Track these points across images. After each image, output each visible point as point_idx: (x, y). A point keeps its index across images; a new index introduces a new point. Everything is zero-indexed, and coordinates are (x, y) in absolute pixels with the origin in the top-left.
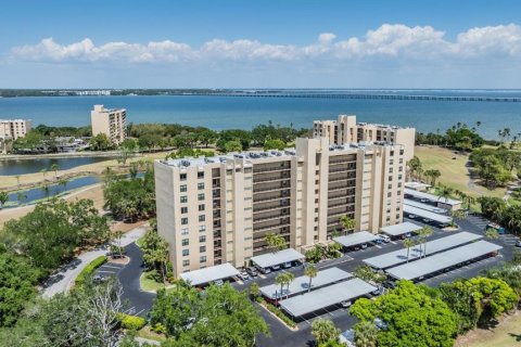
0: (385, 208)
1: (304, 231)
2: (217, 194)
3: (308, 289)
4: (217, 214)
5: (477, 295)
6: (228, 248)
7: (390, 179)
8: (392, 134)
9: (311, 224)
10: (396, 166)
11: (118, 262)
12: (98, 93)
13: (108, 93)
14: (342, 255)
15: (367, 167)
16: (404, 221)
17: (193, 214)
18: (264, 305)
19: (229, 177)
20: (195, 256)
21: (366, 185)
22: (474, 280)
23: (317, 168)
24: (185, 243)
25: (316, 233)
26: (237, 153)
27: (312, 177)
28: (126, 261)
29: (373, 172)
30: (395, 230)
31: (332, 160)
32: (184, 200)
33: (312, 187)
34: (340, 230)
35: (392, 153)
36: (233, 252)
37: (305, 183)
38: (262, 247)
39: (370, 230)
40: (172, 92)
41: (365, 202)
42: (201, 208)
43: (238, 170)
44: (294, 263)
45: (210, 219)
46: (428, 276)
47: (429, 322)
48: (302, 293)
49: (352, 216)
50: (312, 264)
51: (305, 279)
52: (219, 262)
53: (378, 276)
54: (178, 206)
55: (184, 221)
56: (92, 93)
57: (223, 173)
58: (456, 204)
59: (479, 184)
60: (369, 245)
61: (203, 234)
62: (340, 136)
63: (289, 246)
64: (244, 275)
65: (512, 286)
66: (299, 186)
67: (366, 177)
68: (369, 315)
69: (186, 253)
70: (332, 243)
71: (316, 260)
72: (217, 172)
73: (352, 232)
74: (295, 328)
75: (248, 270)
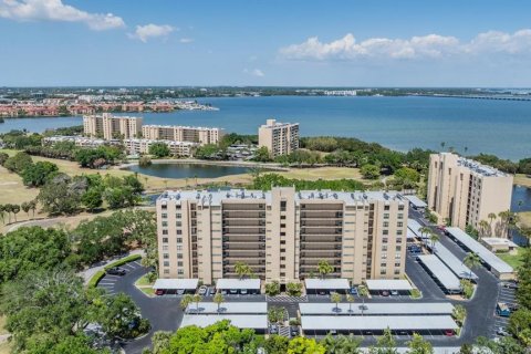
0: (379, 260)
2: (194, 223)
4: (195, 239)
7: (386, 233)
10: (394, 221)
12: (345, 92)
13: (354, 93)
14: (303, 295)
15: (350, 218)
17: (172, 235)
19: (199, 212)
20: (174, 268)
21: (348, 235)
23: (283, 214)
24: (166, 257)
25: (283, 270)
32: (165, 224)
35: (387, 207)
40: (424, 92)
42: (180, 233)
43: (205, 208)
54: (160, 228)
56: (340, 92)
61: (180, 252)
66: (268, 227)
67: (348, 227)
69: (167, 264)
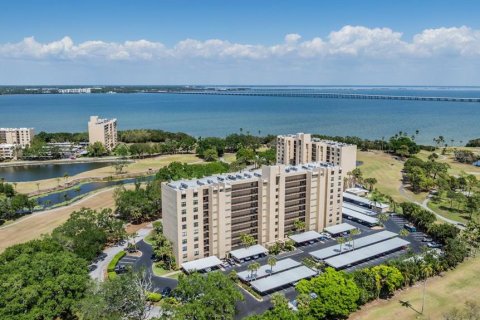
0: (328, 213)
1: (268, 232)
2: (206, 207)
3: (270, 273)
4: (206, 221)
5: (378, 277)
6: (213, 245)
7: (332, 191)
8: (338, 150)
9: (273, 226)
10: (336, 182)
11: (133, 255)
12: (79, 90)
13: (89, 90)
14: (295, 249)
15: (314, 184)
16: (343, 222)
17: (190, 221)
18: (240, 285)
19: (215, 196)
20: (191, 251)
21: (313, 197)
22: (377, 268)
23: (277, 187)
24: (185, 242)
25: (276, 233)
26: (219, 175)
27: (273, 193)
28: (140, 254)
29: (318, 187)
30: (335, 229)
31: (288, 179)
32: (184, 212)
33: (273, 200)
34: (294, 230)
35: (333, 173)
36: (218, 247)
37: (268, 198)
38: (238, 244)
39: (316, 230)
40: (149, 90)
41: (313, 209)
42: (196, 217)
43: (221, 191)
44: (260, 255)
45: (201, 225)
46: (353, 264)
47: (341, 293)
48: (266, 276)
49: (303, 220)
50: (273, 256)
51: (267, 267)
52: (207, 255)
53: (318, 264)
54: (180, 216)
55: (184, 227)
56: (74, 90)
57: (211, 193)
58: (385, 207)
59: (408, 188)
60: (315, 241)
61: (196, 235)
62: (298, 149)
63: (257, 243)
64: (226, 264)
65: (402, 271)
66: (264, 200)
67: (313, 191)
68: (306, 290)
69: (185, 249)
70: (288, 240)
71: (276, 253)
72: (206, 192)
73: (303, 231)
74: (261, 300)
75: (228, 261)
